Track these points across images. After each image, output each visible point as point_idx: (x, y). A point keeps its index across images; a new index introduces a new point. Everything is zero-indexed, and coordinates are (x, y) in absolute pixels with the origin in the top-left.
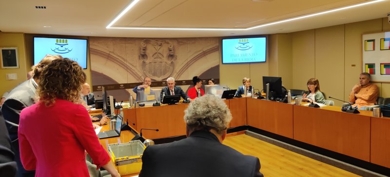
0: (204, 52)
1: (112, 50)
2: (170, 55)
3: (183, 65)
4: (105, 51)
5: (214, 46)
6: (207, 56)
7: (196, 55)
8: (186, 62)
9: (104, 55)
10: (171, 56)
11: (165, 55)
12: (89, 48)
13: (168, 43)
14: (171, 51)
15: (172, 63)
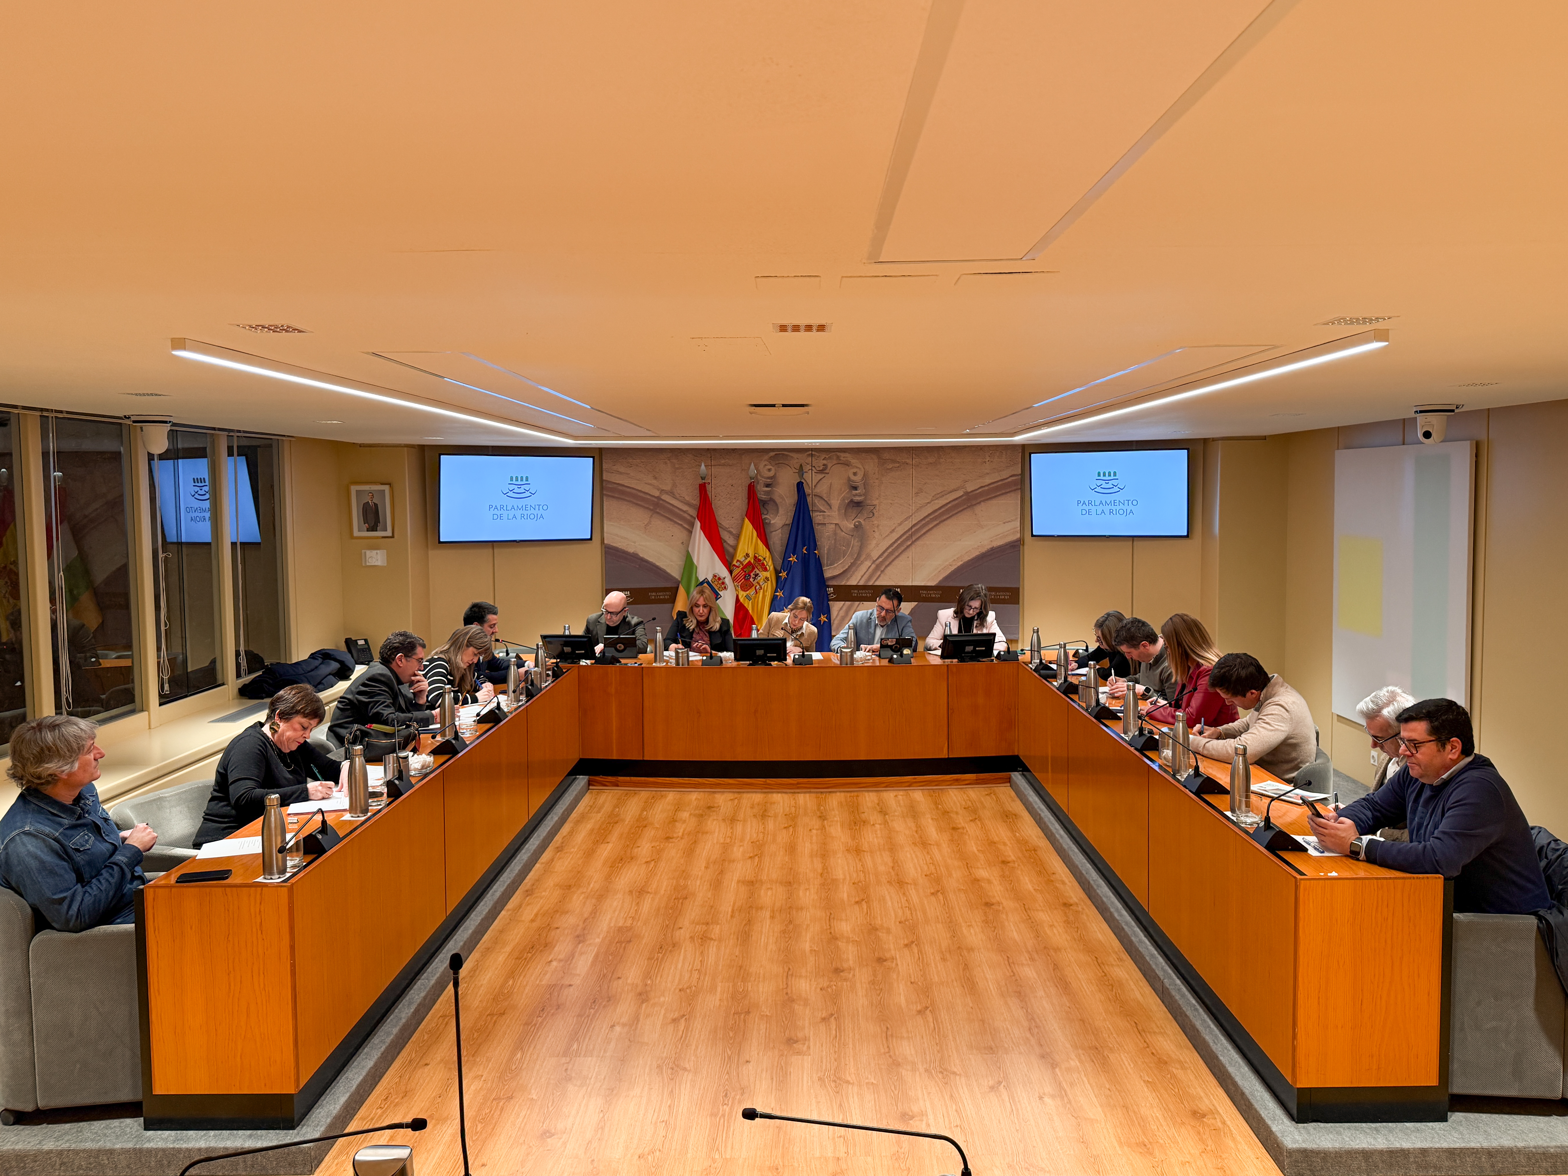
0: (967, 493)
1: (667, 488)
2: (852, 501)
3: (895, 536)
4: (647, 489)
5: (1005, 474)
6: (979, 509)
7: (942, 502)
8: (908, 525)
9: (643, 499)
10: (856, 506)
11: (836, 502)
12: (602, 480)
13: (847, 464)
14: (855, 488)
15: (858, 527)
